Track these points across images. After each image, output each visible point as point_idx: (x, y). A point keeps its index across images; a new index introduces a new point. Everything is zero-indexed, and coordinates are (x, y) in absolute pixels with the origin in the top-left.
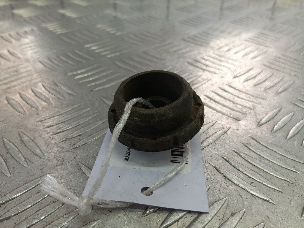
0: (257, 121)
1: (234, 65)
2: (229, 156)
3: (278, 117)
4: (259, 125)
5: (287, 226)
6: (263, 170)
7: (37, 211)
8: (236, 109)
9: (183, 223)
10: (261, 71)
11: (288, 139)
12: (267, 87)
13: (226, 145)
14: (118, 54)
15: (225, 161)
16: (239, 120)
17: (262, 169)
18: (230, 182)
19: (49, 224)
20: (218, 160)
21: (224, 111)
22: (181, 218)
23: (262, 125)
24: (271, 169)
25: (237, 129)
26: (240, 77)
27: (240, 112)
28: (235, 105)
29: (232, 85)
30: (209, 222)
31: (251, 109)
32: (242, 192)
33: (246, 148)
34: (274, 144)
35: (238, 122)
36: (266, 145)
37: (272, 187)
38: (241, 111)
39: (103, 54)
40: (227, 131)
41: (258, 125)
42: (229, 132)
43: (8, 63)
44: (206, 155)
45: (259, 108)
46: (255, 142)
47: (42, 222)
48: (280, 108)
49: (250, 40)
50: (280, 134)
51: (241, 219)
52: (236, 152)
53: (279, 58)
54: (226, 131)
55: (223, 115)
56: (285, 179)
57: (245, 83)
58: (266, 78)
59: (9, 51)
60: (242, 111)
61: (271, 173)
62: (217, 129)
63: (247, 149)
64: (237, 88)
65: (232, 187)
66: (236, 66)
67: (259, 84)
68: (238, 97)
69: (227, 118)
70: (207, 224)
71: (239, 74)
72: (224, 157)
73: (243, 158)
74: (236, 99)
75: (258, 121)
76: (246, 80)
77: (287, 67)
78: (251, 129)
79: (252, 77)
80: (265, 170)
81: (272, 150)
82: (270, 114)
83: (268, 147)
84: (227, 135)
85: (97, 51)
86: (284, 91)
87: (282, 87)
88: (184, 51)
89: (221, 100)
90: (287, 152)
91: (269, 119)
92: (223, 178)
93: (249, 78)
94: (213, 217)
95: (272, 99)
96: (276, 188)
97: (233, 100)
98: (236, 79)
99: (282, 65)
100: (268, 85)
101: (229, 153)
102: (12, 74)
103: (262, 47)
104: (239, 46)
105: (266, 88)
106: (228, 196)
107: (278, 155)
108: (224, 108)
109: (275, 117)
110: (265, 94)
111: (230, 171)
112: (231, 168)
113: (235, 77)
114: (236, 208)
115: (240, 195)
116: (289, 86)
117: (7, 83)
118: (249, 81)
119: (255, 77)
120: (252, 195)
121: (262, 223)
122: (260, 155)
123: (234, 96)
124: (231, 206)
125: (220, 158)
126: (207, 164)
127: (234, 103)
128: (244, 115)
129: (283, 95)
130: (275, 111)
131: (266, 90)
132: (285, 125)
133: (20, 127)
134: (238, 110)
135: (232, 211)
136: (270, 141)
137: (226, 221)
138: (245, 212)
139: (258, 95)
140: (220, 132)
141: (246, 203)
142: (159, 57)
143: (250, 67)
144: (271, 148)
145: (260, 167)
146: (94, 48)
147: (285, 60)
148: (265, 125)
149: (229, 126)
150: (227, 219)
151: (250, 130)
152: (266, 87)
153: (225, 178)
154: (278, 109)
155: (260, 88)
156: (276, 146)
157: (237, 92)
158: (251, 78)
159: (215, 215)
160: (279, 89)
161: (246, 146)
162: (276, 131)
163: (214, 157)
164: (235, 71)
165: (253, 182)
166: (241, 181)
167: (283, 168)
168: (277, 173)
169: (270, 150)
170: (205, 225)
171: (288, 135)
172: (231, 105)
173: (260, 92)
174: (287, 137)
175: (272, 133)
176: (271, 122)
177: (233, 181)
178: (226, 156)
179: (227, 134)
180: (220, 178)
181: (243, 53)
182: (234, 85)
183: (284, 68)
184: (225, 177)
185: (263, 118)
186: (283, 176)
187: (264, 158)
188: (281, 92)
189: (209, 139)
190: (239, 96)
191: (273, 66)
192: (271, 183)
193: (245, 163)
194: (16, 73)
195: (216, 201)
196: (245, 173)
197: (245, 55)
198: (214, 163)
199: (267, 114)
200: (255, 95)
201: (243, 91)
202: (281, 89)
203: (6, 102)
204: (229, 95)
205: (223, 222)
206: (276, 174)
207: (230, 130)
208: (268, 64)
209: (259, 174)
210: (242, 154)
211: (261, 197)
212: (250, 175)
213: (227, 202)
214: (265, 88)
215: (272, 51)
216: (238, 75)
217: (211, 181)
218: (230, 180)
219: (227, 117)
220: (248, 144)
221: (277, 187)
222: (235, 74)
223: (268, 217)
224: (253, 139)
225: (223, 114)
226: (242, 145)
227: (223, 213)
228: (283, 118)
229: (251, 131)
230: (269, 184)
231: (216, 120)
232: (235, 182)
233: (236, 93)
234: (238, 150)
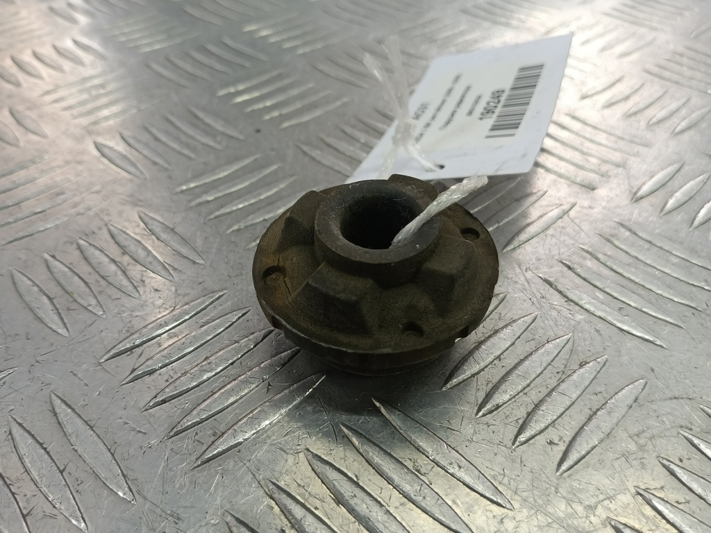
0: (630, 191)
1: (581, 71)
2: (576, 259)
3: (676, 182)
4: (634, 200)
5: (690, 387)
6: (643, 286)
7: (207, 358)
8: (587, 166)
9: (487, 376)
10: (640, 83)
11: (696, 228)
12: (654, 120)
13: (567, 238)
14: (319, 46)
15: (565, 269)
16: (593, 189)
17: (642, 283)
18: (577, 308)
19: (235, 380)
20: (551, 267)
21: (562, 171)
22: (483, 370)
23: (642, 198)
24: (659, 284)
25: (591, 207)
26: (595, 98)
27: (596, 173)
28: (585, 157)
29: (577, 114)
30: (538, 376)
31: (618, 166)
32: (601, 325)
33: (608, 244)
34: (666, 237)
35: (591, 192)
36: (649, 238)
37: (660, 316)
38: (596, 169)
39: (287, 45)
40: (570, 210)
41: (632, 199)
42: (572, 213)
43: (80, 68)
44: (527, 258)
45: (636, 165)
46: (628, 233)
47: (220, 376)
48: (681, 164)
49: (616, 13)
50: (679, 217)
51: (599, 372)
52: (587, 252)
53: (681, 55)
54: (566, 210)
55: (559, 179)
56: (686, 303)
57: (607, 112)
58: (651, 100)
59: (75, 42)
60: (599, 169)
61: (660, 292)
62: (548, 206)
63: (611, 246)
64: (588, 122)
65: (581, 317)
66: (585, 72)
67: (635, 113)
68: (592, 141)
69: (567, 185)
70: (534, 380)
71: (593, 92)
72: (564, 262)
73: (602, 263)
74: (587, 144)
75: (634, 190)
76: (610, 105)
77: (698, 75)
78: (618, 207)
79: (621, 97)
80: (648, 286)
81: (661, 248)
82: (659, 177)
83: (653, 241)
84: (568, 219)
85: (273, 40)
86: (689, 128)
87: (685, 119)
88: (468, 37)
89: (555, 147)
90: (693, 251)
91: (655, 188)
92: (563, 300)
93: (614, 100)
94: (545, 369)
95: (663, 146)
96: (668, 319)
97: (580, 148)
98: (587, 101)
99: (688, 73)
100: (655, 116)
101: (574, 253)
102: (94, 93)
103: (643, 30)
104: (591, 27)
105: (651, 123)
106: (573, 332)
107: (674, 257)
108: (562, 164)
109: (669, 184)
110: (649, 135)
111: (577, 287)
112: (578, 281)
113: (584, 97)
114: (589, 354)
115: (597, 331)
116: (702, 119)
117: (89, 113)
118: (615, 107)
119: (627, 98)
120: (621, 330)
121: (642, 381)
122: (637, 258)
123: (581, 139)
124: (580, 348)
125: (556, 262)
126: (529, 275)
127: (582, 153)
128: (604, 179)
129: (686, 136)
130: (671, 169)
131: (651, 126)
132: (690, 198)
133: (139, 203)
134: (593, 168)
135: (582, 358)
136: (657, 231)
137: (569, 376)
138: (607, 361)
139: (635, 136)
140: (555, 213)
141: (609, 345)
142: (412, 51)
143: (617, 77)
144: (658, 245)
145: (637, 280)
146: (264, 33)
147: (694, 59)
148: (648, 198)
149: (572, 200)
150: (572, 371)
151: (616, 208)
152: (651, 119)
153: (566, 300)
154: (676, 166)
155: (639, 122)
156: (670, 239)
157: (589, 129)
158: (618, 98)
159: (550, 364)
160: (679, 124)
161: (609, 241)
162: (670, 212)
163: (543, 261)
164: (583, 83)
165: (622, 308)
166: (599, 304)
167: (682, 283)
168: (672, 291)
169: (656, 249)
170: (531, 382)
171: (694, 219)
172: (577, 157)
173: (638, 129)
174: (693, 222)
175: (662, 214)
176: (660, 194)
177: (583, 305)
178: (568, 258)
179: (568, 216)
180: (557, 300)
181: (601, 42)
182: (581, 114)
183: (691, 78)
184: (567, 297)
185: (644, 184)
186: (685, 297)
187: (645, 263)
188: (682, 131)
189: (531, 226)
190: (593, 139)
191: (667, 74)
192: (659, 309)
193: (606, 272)
194: (102, 91)
195: (549, 340)
196: (607, 290)
197: (604, 49)
198: (544, 272)
199: (652, 177)
200: (627, 137)
201: (602, 127)
202: (684, 124)
203: (96, 153)
204: (572, 136)
205: (564, 377)
206: (669, 293)
207: (576, 208)
208: (656, 70)
209: (634, 293)
210: (600, 256)
211: (639, 334)
212: (615, 295)
213: (570, 343)
214: (649, 122)
215: (667, 39)
216: (590, 93)
217: (538, 306)
218: (577, 304)
219: (568, 182)
220: (612, 236)
221: (671, 317)
222: (585, 90)
223: (653, 370)
224: (622, 225)
225: (560, 176)
226: (600, 237)
227: (564, 362)
228: (685, 184)
229: (618, 211)
230: (655, 312)
231: (545, 189)
232: (587, 306)
233: (588, 132)
234: (591, 247)
